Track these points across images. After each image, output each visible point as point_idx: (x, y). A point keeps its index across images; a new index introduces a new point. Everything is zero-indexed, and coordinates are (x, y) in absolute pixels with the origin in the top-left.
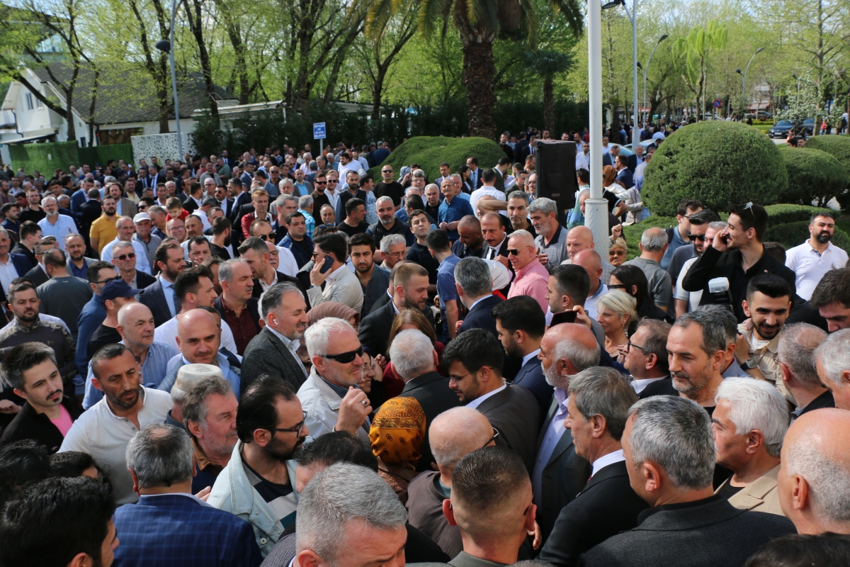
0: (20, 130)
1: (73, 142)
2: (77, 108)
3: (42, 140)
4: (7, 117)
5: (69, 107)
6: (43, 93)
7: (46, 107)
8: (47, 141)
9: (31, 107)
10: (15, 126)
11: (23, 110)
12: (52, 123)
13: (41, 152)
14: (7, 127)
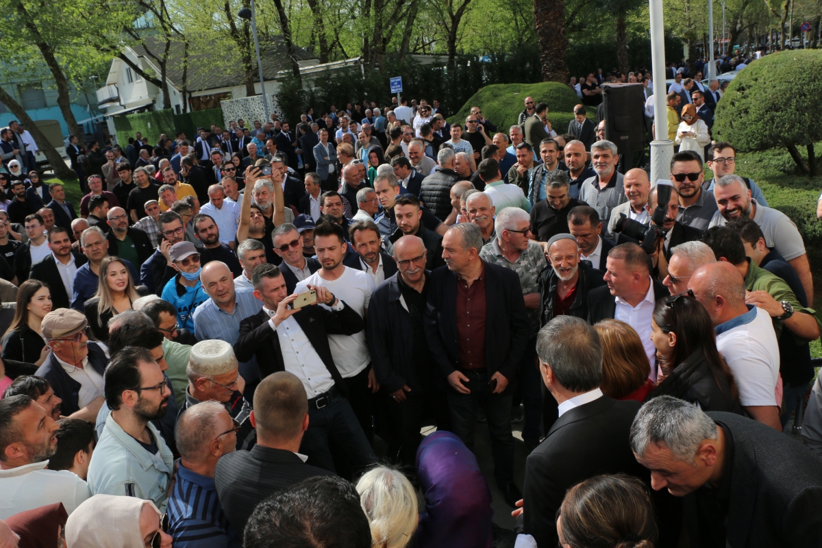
0: (122, 103)
1: (169, 110)
2: (170, 79)
3: (141, 110)
4: (111, 92)
5: (164, 78)
6: (141, 67)
7: (144, 79)
8: (146, 110)
9: (131, 80)
10: (118, 99)
11: (124, 84)
12: (149, 94)
13: (141, 121)
14: (111, 100)
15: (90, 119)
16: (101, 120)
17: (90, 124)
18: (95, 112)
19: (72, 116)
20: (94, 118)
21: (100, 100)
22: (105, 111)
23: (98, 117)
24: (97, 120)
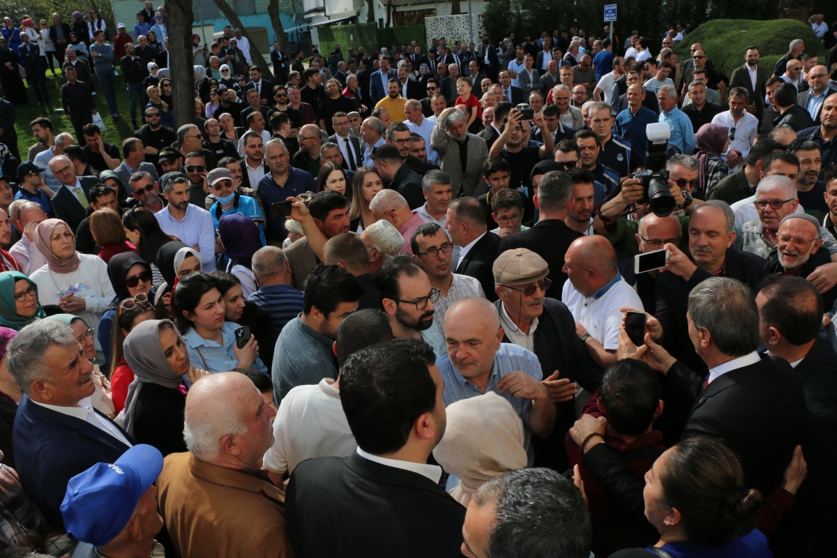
0: (328, 13)
1: (373, 23)
3: (345, 22)
4: (317, 2)
8: (350, 22)
10: (323, 10)
12: (354, 6)
13: (345, 33)
14: (317, 10)
15: (295, 28)
16: (305, 30)
17: (295, 33)
18: (300, 21)
19: (280, 24)
20: (298, 27)
21: (307, 9)
22: (310, 20)
23: (303, 26)
24: (302, 30)
